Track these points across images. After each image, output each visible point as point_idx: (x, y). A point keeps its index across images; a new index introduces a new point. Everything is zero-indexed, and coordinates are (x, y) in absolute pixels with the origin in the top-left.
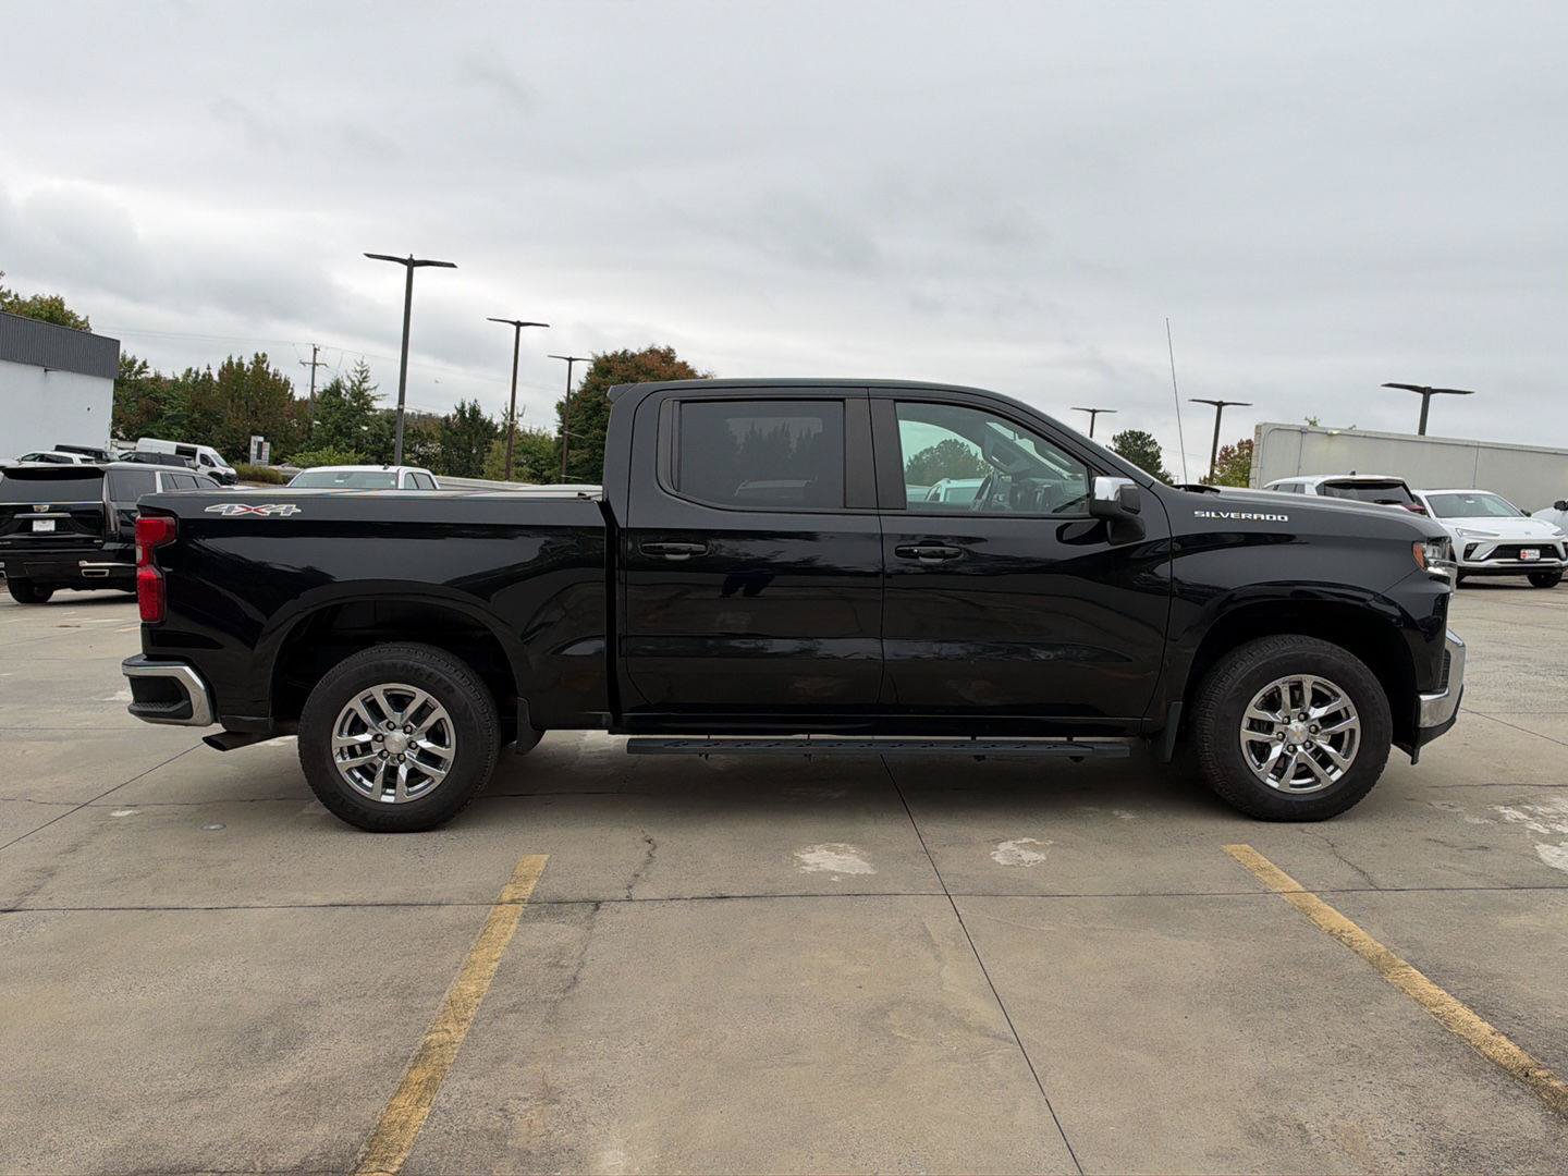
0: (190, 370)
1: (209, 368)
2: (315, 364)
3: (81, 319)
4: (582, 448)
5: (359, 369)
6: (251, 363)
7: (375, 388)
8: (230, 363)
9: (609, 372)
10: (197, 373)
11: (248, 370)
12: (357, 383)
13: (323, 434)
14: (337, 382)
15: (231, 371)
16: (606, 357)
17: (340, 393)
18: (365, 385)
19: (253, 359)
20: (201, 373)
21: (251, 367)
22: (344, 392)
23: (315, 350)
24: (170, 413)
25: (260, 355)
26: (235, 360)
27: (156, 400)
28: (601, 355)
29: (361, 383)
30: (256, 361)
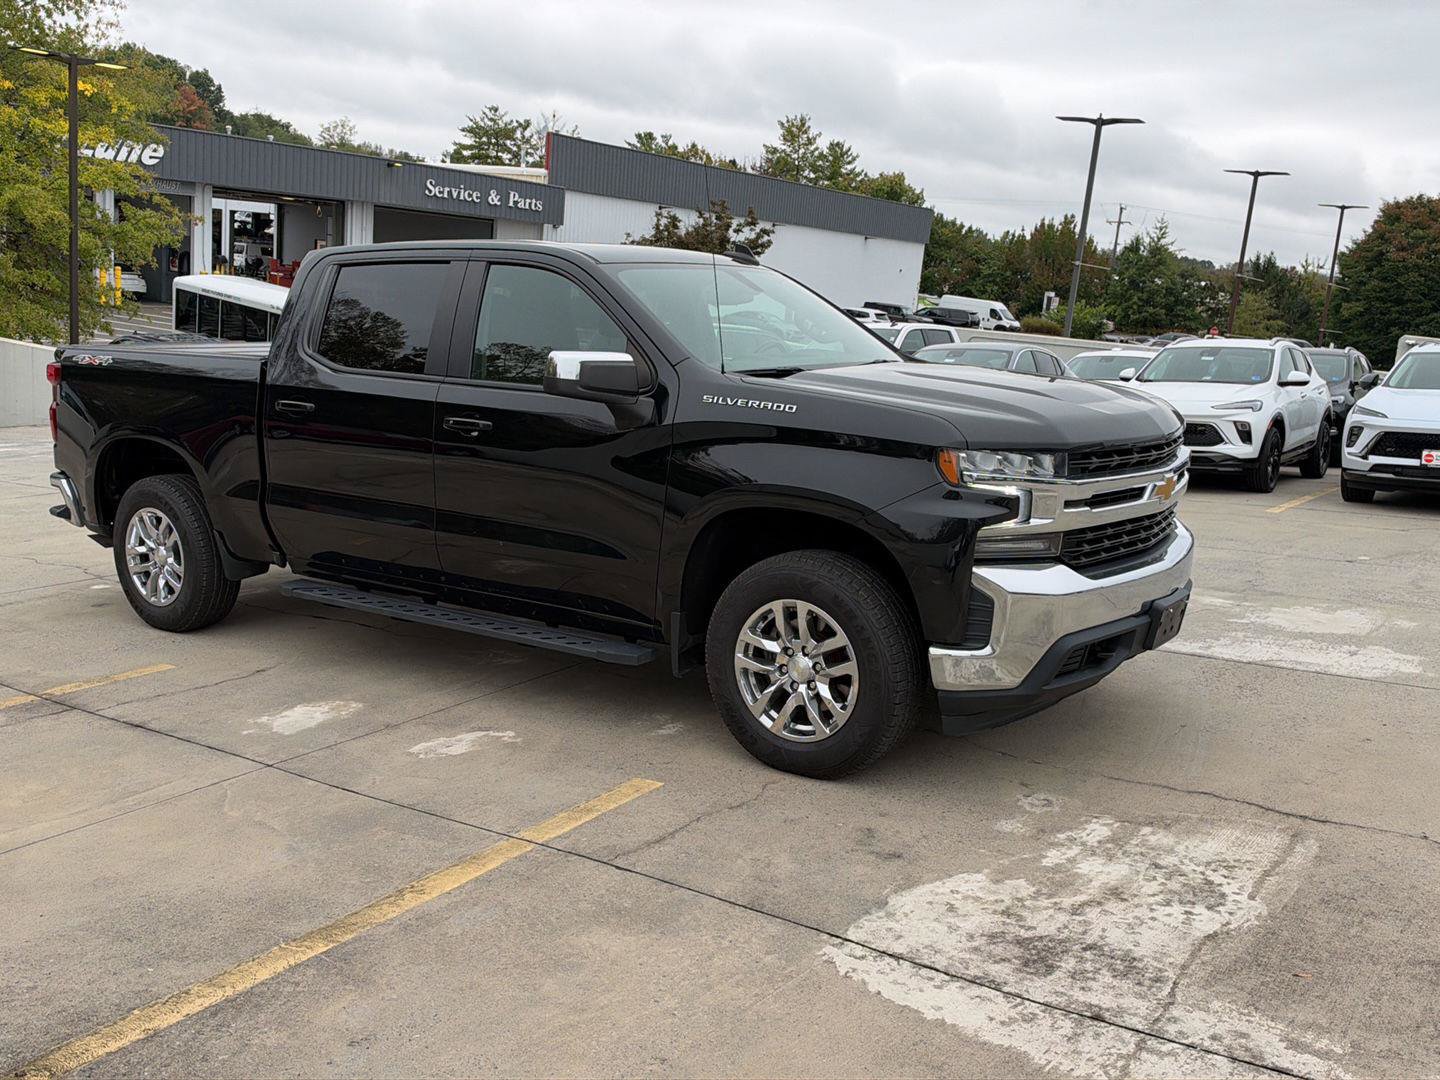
0: (1008, 232)
1: (1023, 230)
2: (1120, 223)
3: (917, 192)
4: (1358, 300)
5: (1159, 225)
6: (1061, 224)
7: (1172, 243)
8: (1043, 225)
9: (1398, 219)
10: (1013, 235)
11: (1058, 230)
12: (1156, 239)
13: (1118, 288)
14: (1137, 239)
15: (1043, 232)
16: (1397, 203)
17: (1138, 249)
18: (1163, 242)
19: (1063, 220)
20: (1016, 235)
21: (1060, 227)
22: (1142, 248)
23: (1121, 209)
24: (986, 272)
25: (1069, 216)
26: (1047, 222)
27: (978, 261)
28: (1392, 201)
29: (1159, 239)
30: (1065, 222)
